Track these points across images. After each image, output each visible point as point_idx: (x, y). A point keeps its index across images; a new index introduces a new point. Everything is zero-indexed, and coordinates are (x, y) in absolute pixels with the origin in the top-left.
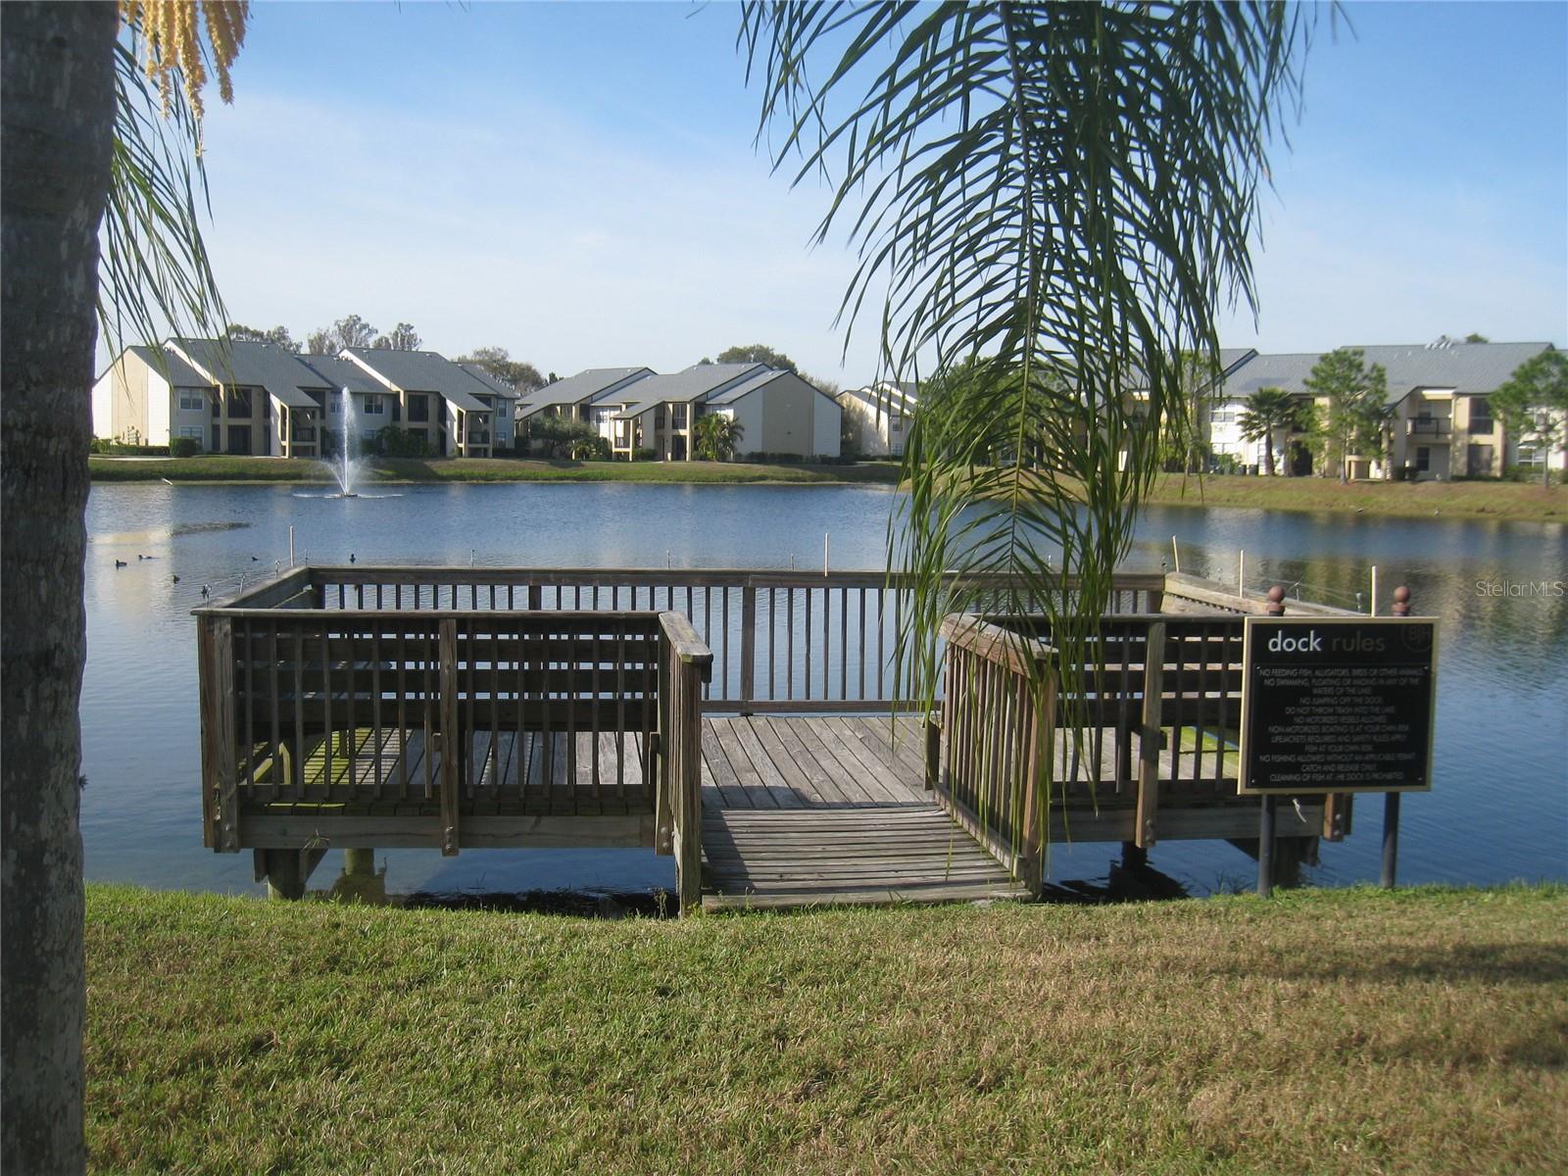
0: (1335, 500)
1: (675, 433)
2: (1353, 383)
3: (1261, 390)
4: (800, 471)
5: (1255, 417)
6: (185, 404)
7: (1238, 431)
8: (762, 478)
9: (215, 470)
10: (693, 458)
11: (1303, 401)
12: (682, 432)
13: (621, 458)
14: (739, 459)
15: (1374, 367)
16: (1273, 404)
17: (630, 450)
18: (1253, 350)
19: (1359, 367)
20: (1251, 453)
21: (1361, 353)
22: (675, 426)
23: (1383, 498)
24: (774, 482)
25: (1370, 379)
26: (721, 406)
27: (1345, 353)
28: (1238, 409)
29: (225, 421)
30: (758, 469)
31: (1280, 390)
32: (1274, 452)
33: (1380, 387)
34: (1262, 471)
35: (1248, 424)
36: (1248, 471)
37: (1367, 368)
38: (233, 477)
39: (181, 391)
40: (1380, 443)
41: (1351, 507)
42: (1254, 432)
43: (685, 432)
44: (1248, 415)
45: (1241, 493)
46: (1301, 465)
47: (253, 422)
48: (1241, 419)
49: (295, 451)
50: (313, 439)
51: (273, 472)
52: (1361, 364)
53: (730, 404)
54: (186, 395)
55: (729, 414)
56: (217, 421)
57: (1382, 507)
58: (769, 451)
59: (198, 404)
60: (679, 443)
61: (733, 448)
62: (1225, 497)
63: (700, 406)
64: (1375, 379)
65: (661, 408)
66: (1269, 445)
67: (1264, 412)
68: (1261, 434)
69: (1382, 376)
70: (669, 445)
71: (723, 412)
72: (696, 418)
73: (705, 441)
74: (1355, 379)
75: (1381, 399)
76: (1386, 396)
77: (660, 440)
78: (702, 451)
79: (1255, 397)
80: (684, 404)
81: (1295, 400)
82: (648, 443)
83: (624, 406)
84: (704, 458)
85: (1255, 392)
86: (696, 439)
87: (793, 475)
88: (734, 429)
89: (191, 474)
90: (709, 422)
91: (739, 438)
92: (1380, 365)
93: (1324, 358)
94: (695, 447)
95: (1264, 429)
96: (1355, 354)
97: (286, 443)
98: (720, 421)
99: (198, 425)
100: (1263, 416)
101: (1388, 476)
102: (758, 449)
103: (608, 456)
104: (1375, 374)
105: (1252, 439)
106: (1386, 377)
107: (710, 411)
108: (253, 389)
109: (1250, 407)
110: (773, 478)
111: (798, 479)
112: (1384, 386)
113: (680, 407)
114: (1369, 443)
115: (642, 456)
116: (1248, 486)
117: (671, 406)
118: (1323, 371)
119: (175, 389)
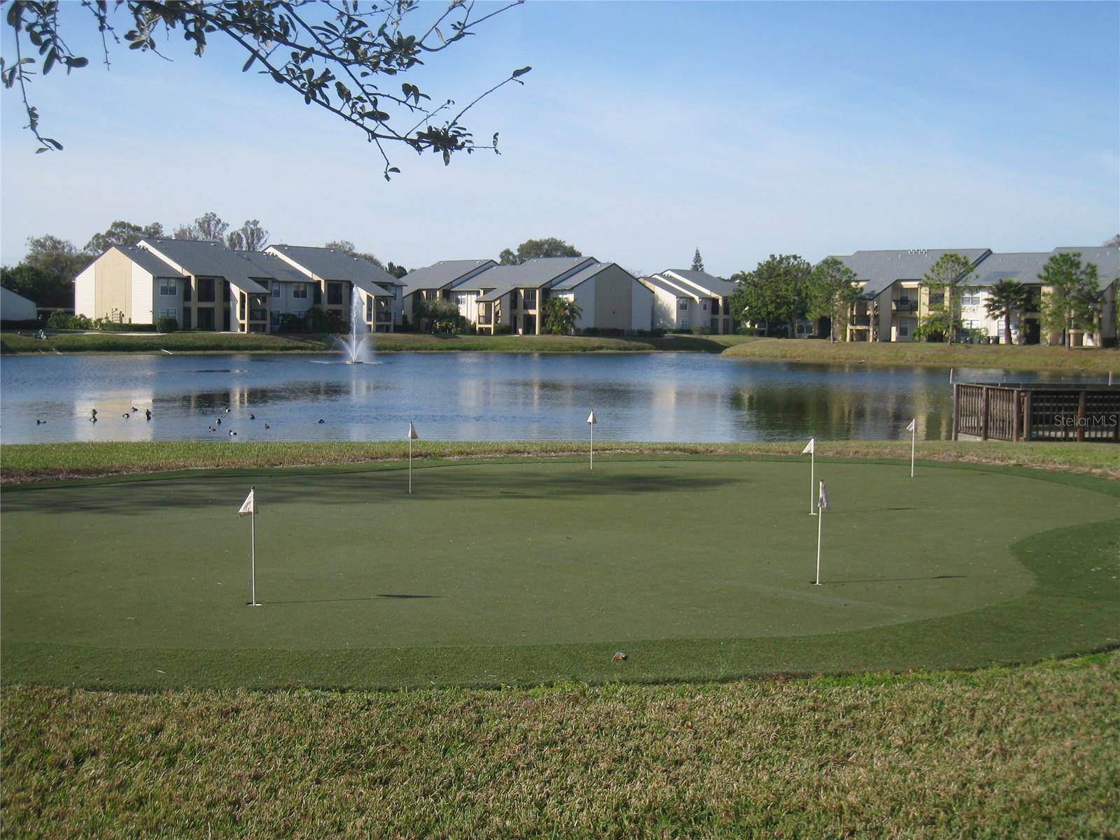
0: (1063, 362)
1: (525, 312)
2: (1074, 277)
3: (1001, 281)
4: (626, 343)
5: (997, 301)
6: (164, 291)
7: (984, 311)
8: (600, 348)
9: (198, 343)
10: (542, 333)
11: (1034, 290)
12: (531, 312)
13: (484, 332)
14: (579, 333)
15: (1089, 265)
16: (1011, 292)
17: (492, 326)
18: (989, 250)
19: (1077, 265)
20: (995, 327)
21: (1079, 255)
22: (526, 307)
23: (1098, 361)
24: (609, 351)
25: (1086, 274)
26: (564, 291)
27: (1067, 255)
28: (983, 295)
29: (195, 304)
30: (596, 341)
31: (1015, 280)
32: (1011, 327)
33: (1093, 280)
34: (1002, 341)
35: (992, 306)
36: (991, 341)
37: (1083, 267)
38: (212, 348)
39: (160, 280)
40: (1092, 319)
41: (1075, 367)
42: (997, 313)
43: (535, 312)
44: (992, 300)
45: (992, 357)
46: (1032, 336)
47: (216, 305)
48: (986, 302)
49: (251, 328)
50: (264, 319)
51: (241, 344)
52: (1079, 263)
53: (571, 290)
54: (165, 284)
55: (570, 297)
56: (187, 304)
57: (1098, 367)
58: (600, 326)
59: (173, 291)
60: (530, 321)
61: (573, 325)
62: (981, 360)
63: (547, 291)
64: (1090, 273)
65: (514, 293)
66: (1008, 322)
67: (1004, 297)
68: (1002, 313)
69: (1094, 271)
70: (520, 322)
71: (565, 296)
72: (544, 301)
73: (551, 318)
74: (1075, 274)
75: (1094, 289)
76: (1098, 286)
77: (514, 319)
78: (549, 326)
79: (997, 287)
80: (534, 290)
81: (1026, 288)
82: (505, 320)
83: (482, 292)
84: (549, 332)
85: (997, 282)
86: (544, 317)
87: (622, 346)
88: (573, 309)
89: (182, 346)
90: (553, 305)
91: (578, 317)
92: (1093, 263)
93: (1053, 259)
94: (543, 324)
95: (1004, 309)
96: (1074, 255)
97: (245, 322)
98: (563, 304)
99: (174, 308)
100: (1003, 300)
101: (1099, 345)
102: (592, 325)
103: (472, 330)
104: (1089, 270)
105: (995, 318)
106: (1097, 272)
107: (554, 295)
108: (216, 279)
109: (994, 294)
110: (608, 348)
111: (626, 349)
112: (1096, 279)
113: (530, 292)
114: (1084, 321)
115: (501, 331)
116: (996, 352)
117: (522, 292)
118: (1052, 268)
119: (156, 279)
